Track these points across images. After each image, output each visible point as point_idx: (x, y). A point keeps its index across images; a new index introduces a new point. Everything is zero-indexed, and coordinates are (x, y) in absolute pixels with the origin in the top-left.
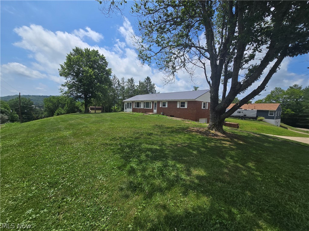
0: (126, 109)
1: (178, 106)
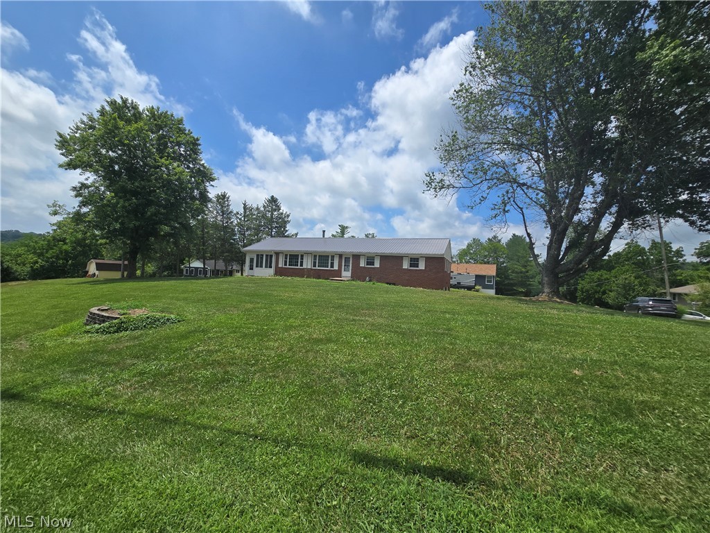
0: (251, 268)
1: (406, 265)
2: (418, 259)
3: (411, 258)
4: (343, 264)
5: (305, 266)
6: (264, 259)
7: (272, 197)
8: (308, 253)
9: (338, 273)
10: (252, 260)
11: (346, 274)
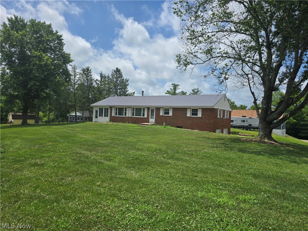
0: (96, 117)
1: (189, 114)
2: (197, 110)
3: (193, 110)
4: (150, 114)
5: (127, 116)
6: (103, 111)
7: (117, 69)
8: (129, 107)
9: (147, 120)
10: (97, 111)
11: (152, 120)
